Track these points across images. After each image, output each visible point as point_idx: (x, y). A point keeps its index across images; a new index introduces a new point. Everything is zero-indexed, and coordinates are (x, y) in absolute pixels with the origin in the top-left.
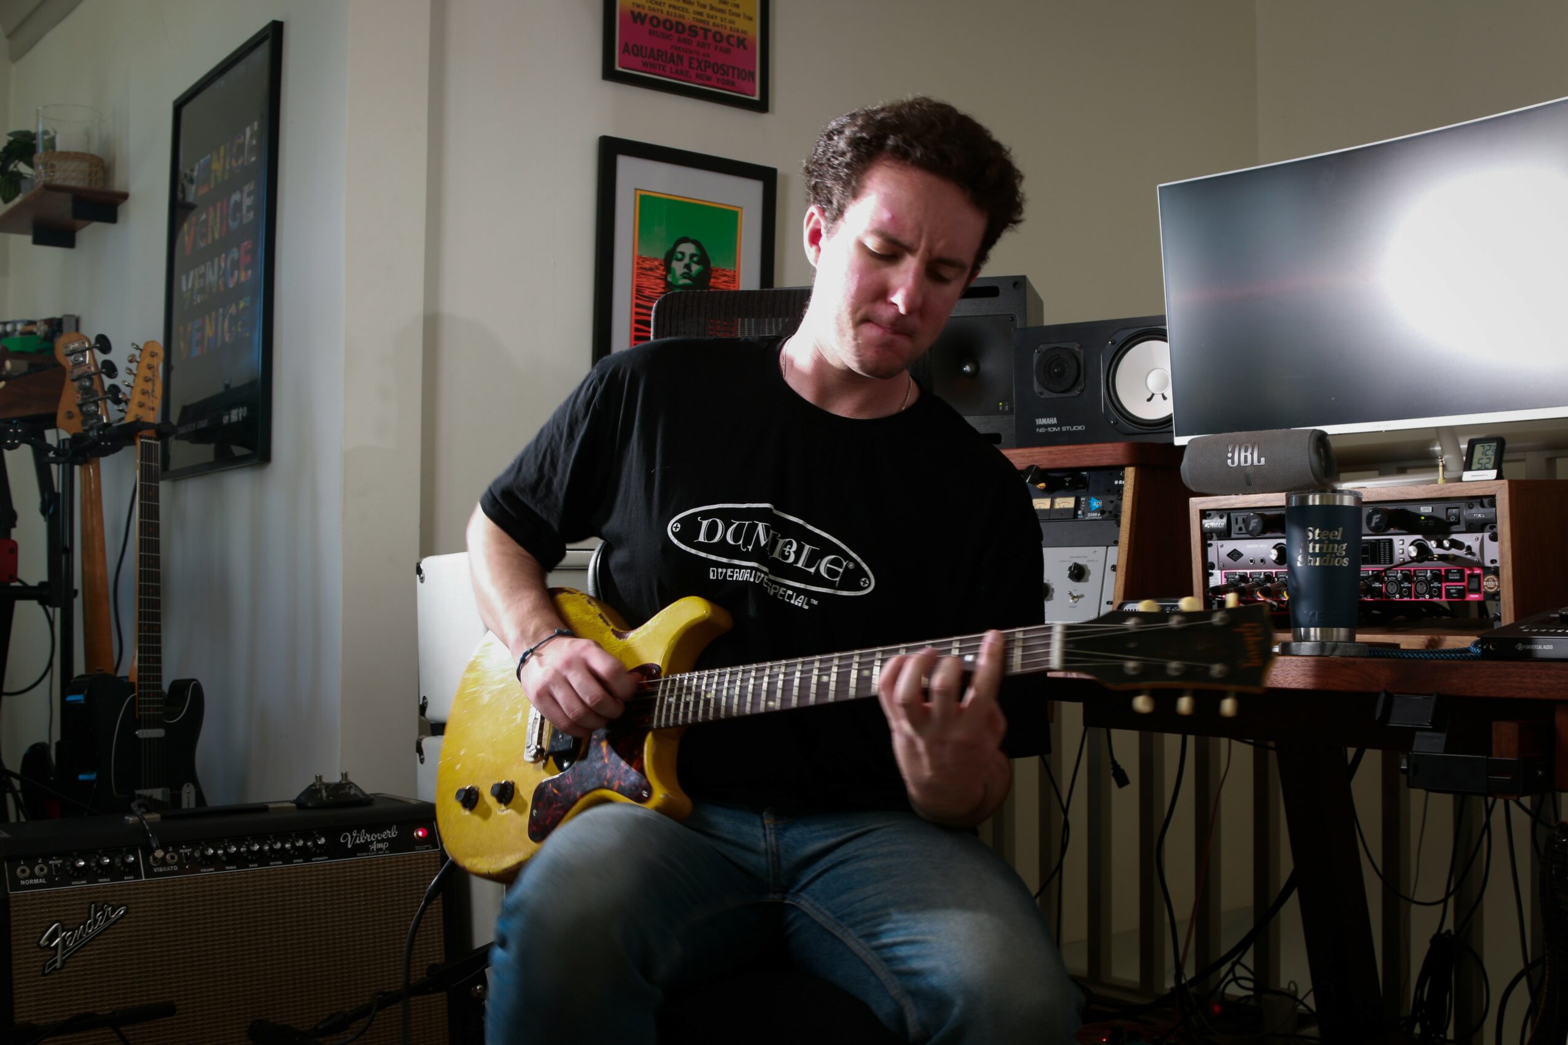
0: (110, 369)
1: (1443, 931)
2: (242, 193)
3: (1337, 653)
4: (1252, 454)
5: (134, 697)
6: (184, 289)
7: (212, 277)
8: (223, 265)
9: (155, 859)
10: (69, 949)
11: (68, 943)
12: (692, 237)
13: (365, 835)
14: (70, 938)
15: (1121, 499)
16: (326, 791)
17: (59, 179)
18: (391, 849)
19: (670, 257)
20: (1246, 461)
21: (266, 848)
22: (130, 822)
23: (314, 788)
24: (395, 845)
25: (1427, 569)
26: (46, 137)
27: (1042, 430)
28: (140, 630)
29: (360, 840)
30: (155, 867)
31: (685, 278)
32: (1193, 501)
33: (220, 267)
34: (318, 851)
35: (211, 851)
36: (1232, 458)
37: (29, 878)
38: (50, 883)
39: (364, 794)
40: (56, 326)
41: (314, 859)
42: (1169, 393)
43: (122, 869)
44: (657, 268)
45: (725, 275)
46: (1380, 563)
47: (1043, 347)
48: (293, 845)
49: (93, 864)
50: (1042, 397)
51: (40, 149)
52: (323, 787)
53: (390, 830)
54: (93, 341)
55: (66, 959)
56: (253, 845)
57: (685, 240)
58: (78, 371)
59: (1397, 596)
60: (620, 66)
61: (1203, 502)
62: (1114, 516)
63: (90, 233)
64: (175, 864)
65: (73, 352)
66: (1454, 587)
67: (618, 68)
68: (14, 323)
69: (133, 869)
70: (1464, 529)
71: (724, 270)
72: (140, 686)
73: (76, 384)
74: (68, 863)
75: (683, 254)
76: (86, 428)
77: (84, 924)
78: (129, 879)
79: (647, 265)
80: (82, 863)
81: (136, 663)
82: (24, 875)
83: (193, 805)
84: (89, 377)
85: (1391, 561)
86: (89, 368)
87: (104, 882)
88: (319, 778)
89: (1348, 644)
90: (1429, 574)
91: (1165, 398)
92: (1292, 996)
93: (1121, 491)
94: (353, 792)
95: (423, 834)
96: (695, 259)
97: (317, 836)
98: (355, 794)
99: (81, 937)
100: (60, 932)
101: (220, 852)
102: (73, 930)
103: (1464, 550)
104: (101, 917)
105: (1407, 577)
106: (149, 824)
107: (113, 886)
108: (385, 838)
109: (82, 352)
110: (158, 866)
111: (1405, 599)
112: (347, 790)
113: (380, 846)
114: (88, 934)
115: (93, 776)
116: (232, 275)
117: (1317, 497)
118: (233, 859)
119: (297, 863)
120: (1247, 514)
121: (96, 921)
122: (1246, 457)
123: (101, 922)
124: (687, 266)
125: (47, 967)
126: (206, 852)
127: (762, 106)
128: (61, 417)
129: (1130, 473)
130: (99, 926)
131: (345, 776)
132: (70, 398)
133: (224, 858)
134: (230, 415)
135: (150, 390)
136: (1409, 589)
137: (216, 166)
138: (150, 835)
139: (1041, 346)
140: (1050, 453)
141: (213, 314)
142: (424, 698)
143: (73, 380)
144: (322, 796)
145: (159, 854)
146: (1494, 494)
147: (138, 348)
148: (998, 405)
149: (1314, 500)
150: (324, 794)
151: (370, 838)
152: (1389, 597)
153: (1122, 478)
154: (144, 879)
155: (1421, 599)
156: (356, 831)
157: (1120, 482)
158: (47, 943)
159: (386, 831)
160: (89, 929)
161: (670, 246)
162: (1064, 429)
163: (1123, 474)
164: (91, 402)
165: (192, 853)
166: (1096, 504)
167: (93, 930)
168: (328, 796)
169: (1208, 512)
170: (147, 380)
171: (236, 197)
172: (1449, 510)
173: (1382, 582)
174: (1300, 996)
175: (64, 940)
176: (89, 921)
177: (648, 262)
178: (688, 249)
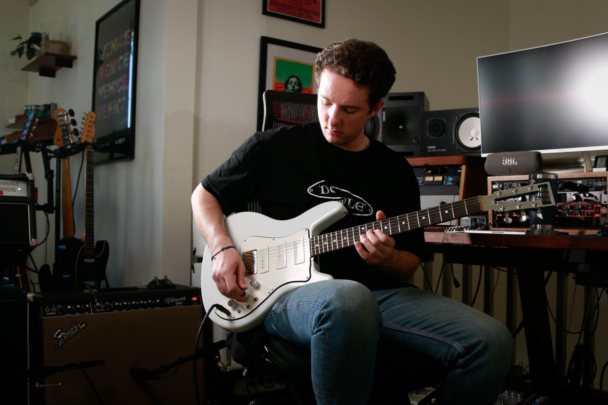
0: (74, 122)
1: (580, 344)
2: (124, 56)
3: (548, 234)
4: (512, 160)
5: (84, 247)
6: (100, 93)
7: (111, 88)
8: (116, 83)
9: (96, 306)
10: (64, 339)
11: (64, 337)
12: (295, 75)
13: (174, 299)
14: (65, 335)
15: (460, 177)
16: (159, 282)
17: (50, 50)
18: (183, 305)
19: (287, 83)
20: (510, 163)
21: (137, 303)
22: (86, 292)
23: (154, 281)
24: (185, 303)
25: (580, 204)
26: (45, 35)
27: (430, 151)
28: (86, 221)
29: (172, 301)
30: (96, 309)
31: (293, 91)
32: (489, 178)
33: (114, 85)
34: (157, 305)
35: (117, 304)
36: (505, 162)
37: (50, 312)
38: (58, 314)
39: (173, 284)
40: (48, 107)
41: (155, 308)
42: (480, 137)
43: (84, 309)
44: (282, 87)
45: (307, 90)
46: (561, 202)
47: (431, 119)
48: (147, 302)
49: (73, 308)
50: (430, 138)
51: (43, 40)
52: (158, 281)
53: (183, 297)
54: (68, 112)
55: (63, 343)
56: (133, 302)
57: (292, 76)
58: (62, 123)
59: (568, 215)
60: (269, 9)
61: (493, 179)
62: (457, 183)
63: (62, 72)
64: (104, 308)
65: (60, 116)
66: (590, 212)
67: (268, 10)
68: (31, 106)
69: (88, 310)
70: (594, 190)
71: (307, 88)
72: (86, 243)
73: (61, 128)
74: (64, 307)
75: (292, 82)
76: (65, 145)
77: (70, 330)
78: (86, 314)
79: (278, 86)
80: (70, 307)
81: (84, 234)
82: (48, 311)
83: (105, 287)
84: (66, 125)
85: (565, 201)
86: (66, 122)
87: (77, 314)
88: (156, 278)
89: (552, 231)
90: (580, 207)
91: (477, 139)
92: (521, 368)
93: (460, 174)
94: (169, 283)
95: (195, 299)
96: (296, 84)
97: (156, 299)
98: (170, 284)
99: (69, 335)
100: (61, 333)
101: (120, 304)
102: (66, 332)
103: (594, 197)
104: (76, 327)
105: (572, 208)
106: (94, 293)
107: (81, 316)
108: (181, 300)
109: (63, 116)
110: (98, 309)
111: (571, 216)
112: (167, 282)
113: (179, 303)
114: (71, 334)
115: (69, 276)
116: (119, 87)
117: (541, 175)
118: (125, 307)
119: (149, 309)
120: (510, 183)
121: (74, 329)
122: (510, 162)
123: (76, 329)
124: (293, 87)
125: (56, 346)
126: (115, 304)
127: (322, 26)
128: (55, 141)
129: (464, 167)
130: (75, 331)
131: (166, 277)
132: (58, 134)
133: (122, 307)
134: (118, 141)
135: (90, 130)
136: (572, 212)
137: (113, 46)
138: (95, 297)
139: (430, 119)
140: (433, 159)
141: (112, 102)
142: (195, 248)
143: (60, 126)
144: (157, 284)
145: (98, 304)
146: (606, 176)
147: (86, 114)
148: (413, 141)
149: (540, 176)
150: (158, 283)
151: (176, 300)
152: (564, 215)
153: (461, 169)
154: (92, 314)
155: (577, 216)
156: (170, 297)
157: (460, 171)
158: (56, 337)
159: (181, 297)
160: (72, 332)
161: (286, 79)
162: (438, 150)
163: (461, 168)
164: (66, 135)
165: (110, 304)
166: (450, 179)
167: (73, 332)
168: (160, 284)
169: (495, 182)
170: (89, 126)
171: (121, 58)
172: (589, 183)
173: (562, 209)
174: (524, 368)
175: (62, 336)
176: (72, 329)
177: (278, 85)
178: (294, 80)
